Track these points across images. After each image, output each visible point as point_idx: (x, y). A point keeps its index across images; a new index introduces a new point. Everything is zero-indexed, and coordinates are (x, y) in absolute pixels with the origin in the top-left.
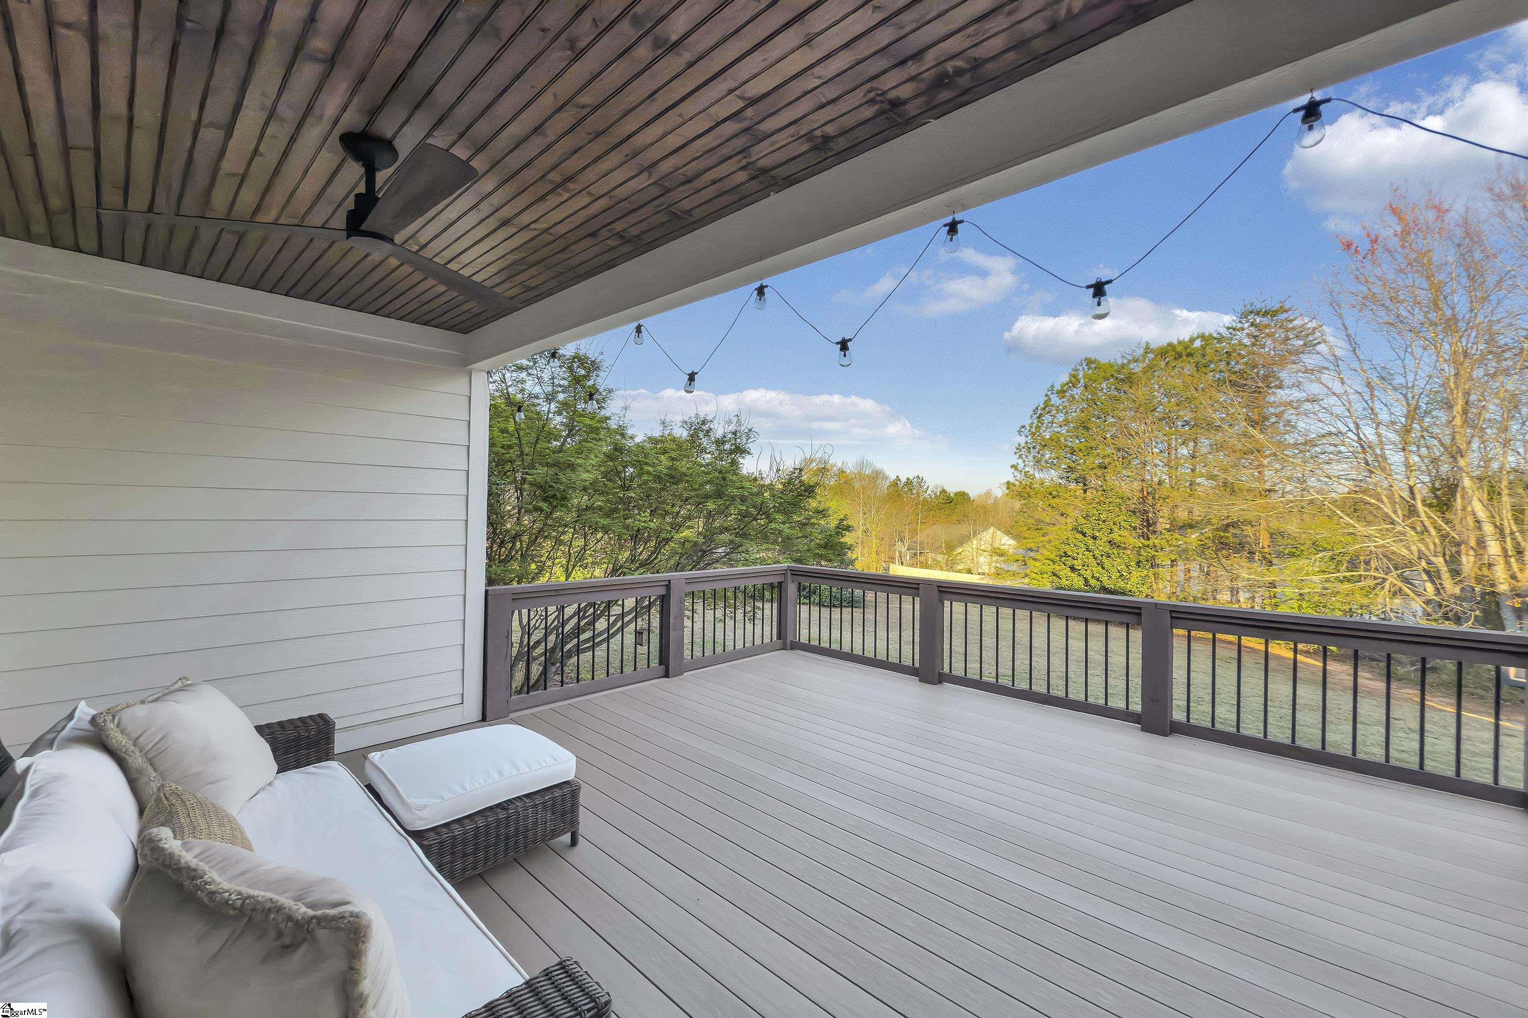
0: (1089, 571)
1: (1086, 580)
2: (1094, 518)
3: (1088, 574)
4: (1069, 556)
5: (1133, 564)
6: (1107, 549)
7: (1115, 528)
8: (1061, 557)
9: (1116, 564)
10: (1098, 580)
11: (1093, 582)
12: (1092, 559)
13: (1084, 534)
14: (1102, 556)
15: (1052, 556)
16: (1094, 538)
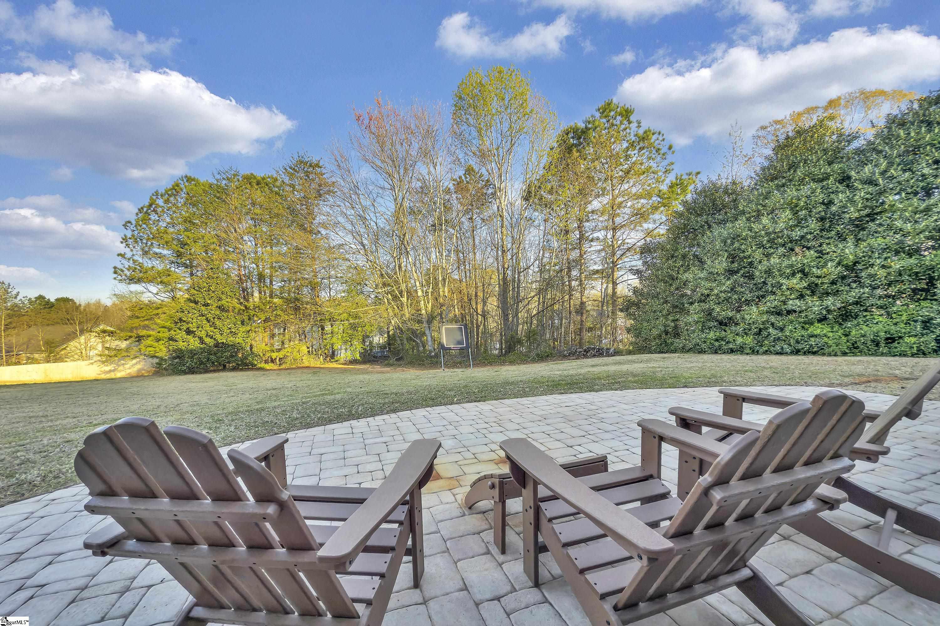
0: (203, 332)
1: (201, 338)
2: (205, 289)
3: (203, 334)
4: (184, 321)
5: (239, 323)
6: (218, 312)
7: (224, 297)
8: (176, 323)
9: (226, 324)
10: (212, 338)
11: (207, 340)
12: (205, 322)
13: (196, 303)
14: (214, 318)
15: (168, 324)
16: (207, 305)
